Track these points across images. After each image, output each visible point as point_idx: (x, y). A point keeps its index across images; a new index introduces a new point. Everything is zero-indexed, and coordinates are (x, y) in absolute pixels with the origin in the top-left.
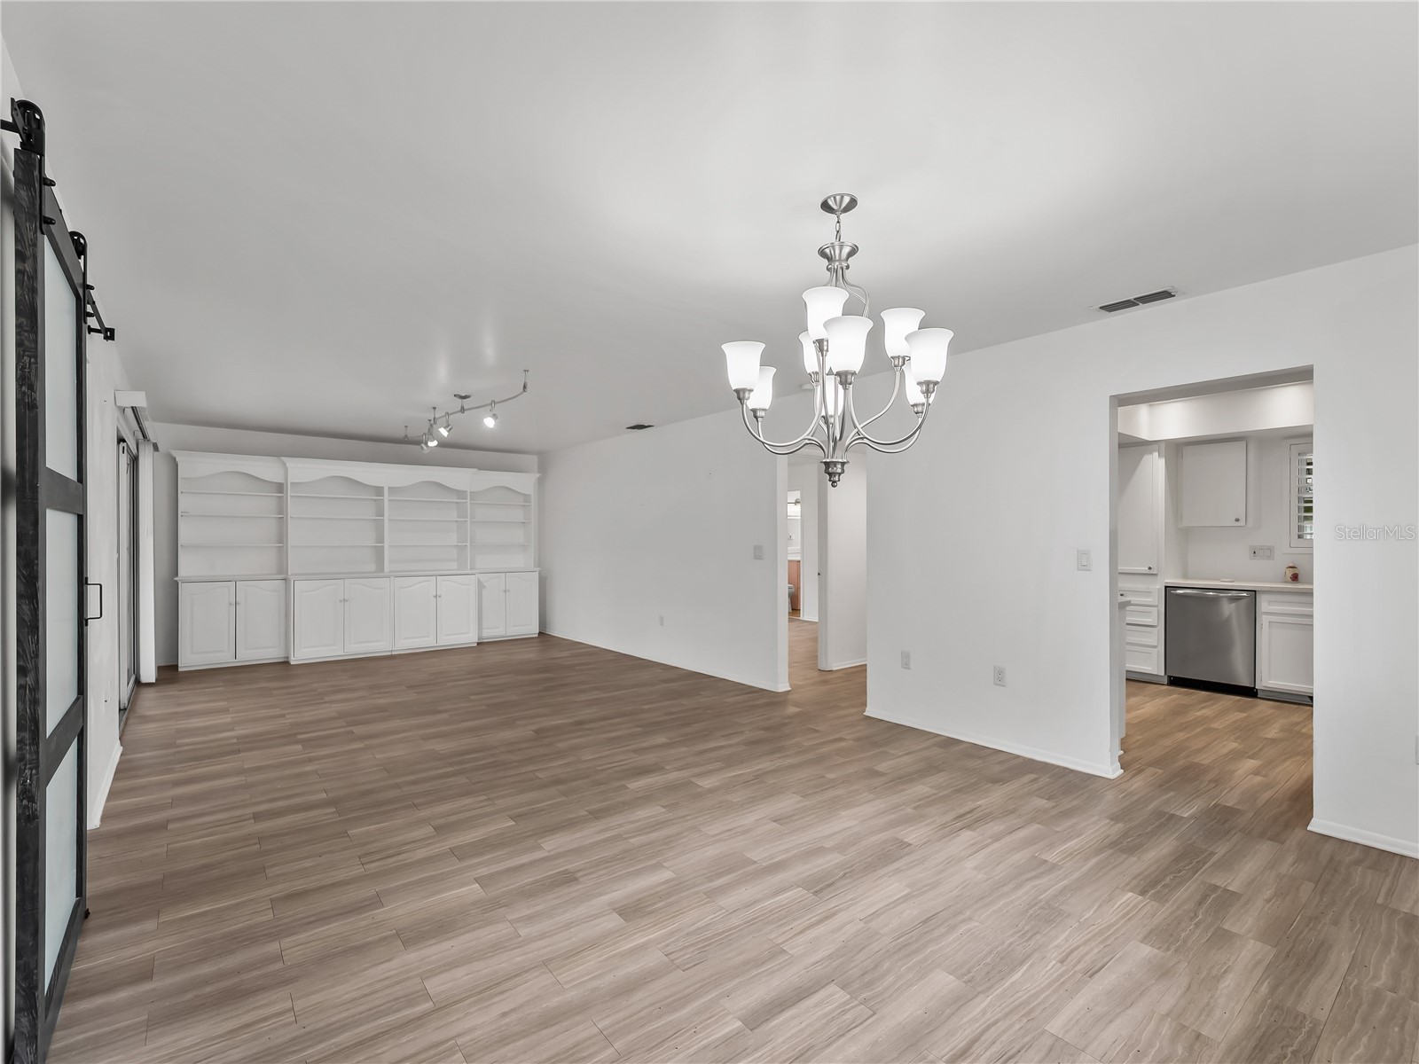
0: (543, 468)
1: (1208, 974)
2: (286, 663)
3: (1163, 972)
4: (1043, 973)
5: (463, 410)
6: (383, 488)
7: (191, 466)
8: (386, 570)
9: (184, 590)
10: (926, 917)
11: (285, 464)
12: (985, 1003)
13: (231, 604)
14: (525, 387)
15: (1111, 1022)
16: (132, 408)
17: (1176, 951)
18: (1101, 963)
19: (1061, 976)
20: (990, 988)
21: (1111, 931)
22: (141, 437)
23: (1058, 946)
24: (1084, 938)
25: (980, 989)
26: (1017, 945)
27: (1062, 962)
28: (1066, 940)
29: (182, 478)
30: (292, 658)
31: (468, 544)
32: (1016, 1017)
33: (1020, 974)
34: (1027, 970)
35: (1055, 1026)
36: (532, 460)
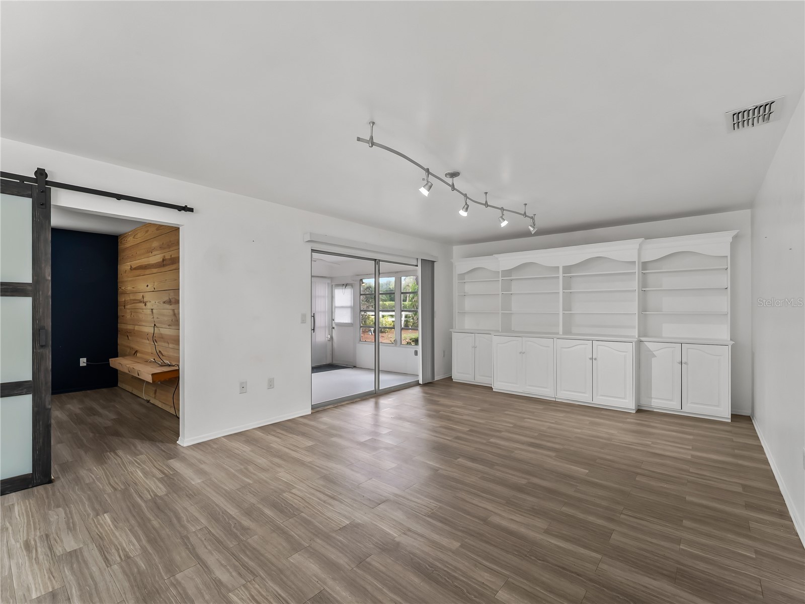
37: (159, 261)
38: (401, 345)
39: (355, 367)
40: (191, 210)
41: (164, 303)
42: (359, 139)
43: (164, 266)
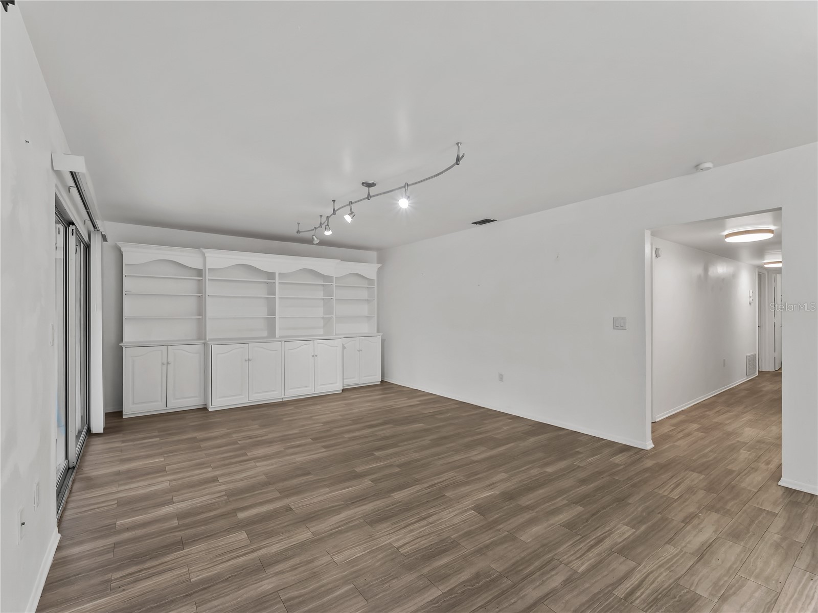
0: (381, 260)
2: (205, 409)
5: (369, 197)
6: (275, 273)
7: (134, 255)
8: (277, 336)
9: (127, 353)
11: (204, 255)
13: (163, 364)
14: (458, 159)
16: (71, 172)
22: (92, 229)
29: (126, 265)
30: (210, 406)
31: (334, 316)
36: (373, 254)
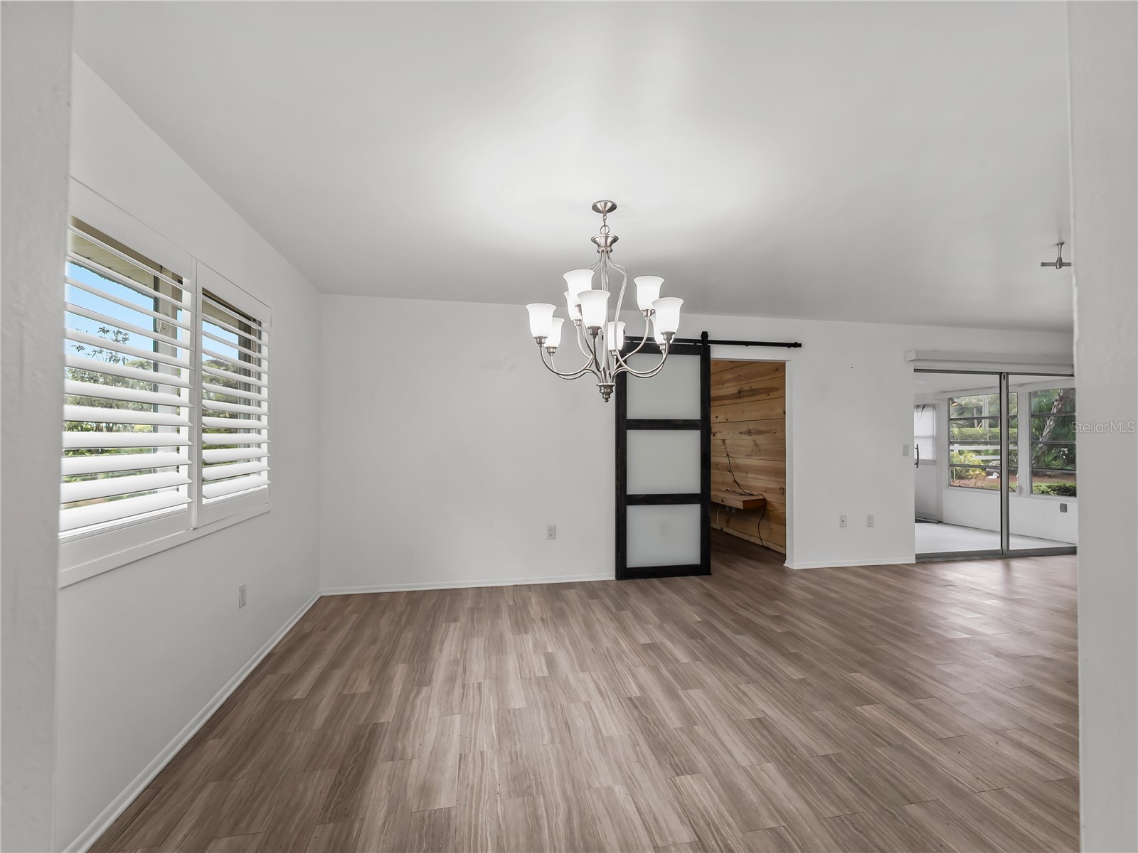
1: (396, 812)
3: (426, 791)
4: (485, 739)
10: (570, 725)
12: (492, 708)
15: (436, 737)
17: (424, 819)
18: (462, 768)
19: (475, 744)
20: (498, 715)
21: (474, 803)
23: (492, 762)
24: (484, 779)
25: (501, 711)
26: (511, 746)
27: (482, 753)
28: (493, 771)
32: (475, 711)
33: (494, 730)
34: (493, 734)
35: (457, 719)
37: (734, 392)
38: (1032, 495)
39: (940, 522)
40: (800, 345)
41: (741, 433)
42: (1043, 264)
43: (740, 397)
